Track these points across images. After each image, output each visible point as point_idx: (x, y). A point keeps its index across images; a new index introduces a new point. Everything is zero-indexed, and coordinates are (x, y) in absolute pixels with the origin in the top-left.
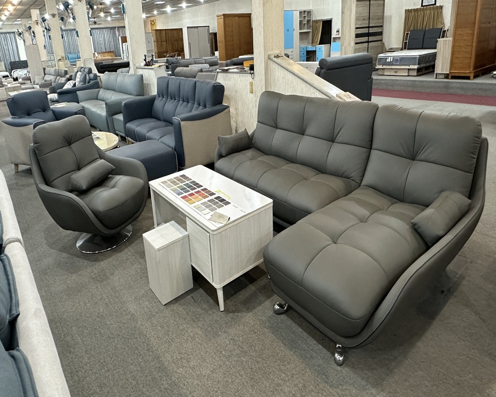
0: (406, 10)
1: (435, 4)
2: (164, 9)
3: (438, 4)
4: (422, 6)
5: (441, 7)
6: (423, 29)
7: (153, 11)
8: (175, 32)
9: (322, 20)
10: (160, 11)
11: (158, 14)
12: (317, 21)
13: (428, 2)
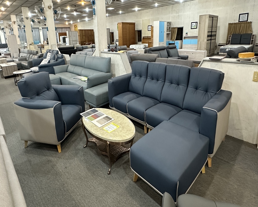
0: (229, 23)
1: (247, 21)
2: (84, 19)
3: (249, 21)
4: (239, 21)
5: (251, 22)
6: (240, 33)
7: (77, 20)
8: (90, 31)
9: (177, 27)
10: (81, 20)
11: (80, 22)
12: (174, 28)
13: (243, 19)
